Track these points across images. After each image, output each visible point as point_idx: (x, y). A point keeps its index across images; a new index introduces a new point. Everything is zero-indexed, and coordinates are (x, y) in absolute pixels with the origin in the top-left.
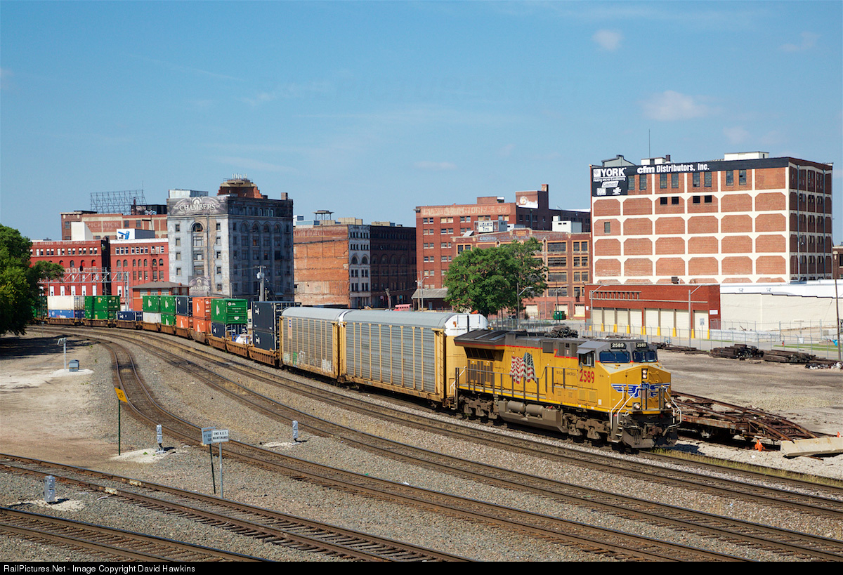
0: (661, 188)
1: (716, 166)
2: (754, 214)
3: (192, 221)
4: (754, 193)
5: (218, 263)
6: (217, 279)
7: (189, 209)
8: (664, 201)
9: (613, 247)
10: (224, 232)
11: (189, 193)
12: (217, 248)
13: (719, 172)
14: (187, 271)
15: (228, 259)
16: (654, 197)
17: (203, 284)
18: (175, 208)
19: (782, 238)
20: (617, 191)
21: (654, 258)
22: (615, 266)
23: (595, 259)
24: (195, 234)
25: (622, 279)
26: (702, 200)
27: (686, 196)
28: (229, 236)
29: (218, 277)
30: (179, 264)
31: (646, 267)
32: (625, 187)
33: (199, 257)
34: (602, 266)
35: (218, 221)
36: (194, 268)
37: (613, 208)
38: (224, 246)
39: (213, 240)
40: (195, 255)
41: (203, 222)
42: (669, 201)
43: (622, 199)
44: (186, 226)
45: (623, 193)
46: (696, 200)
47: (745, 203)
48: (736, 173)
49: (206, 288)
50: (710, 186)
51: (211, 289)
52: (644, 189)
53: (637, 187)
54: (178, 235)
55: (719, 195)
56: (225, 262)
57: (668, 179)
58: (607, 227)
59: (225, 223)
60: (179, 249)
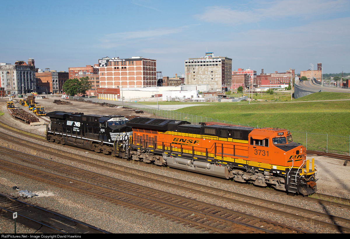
0: (115, 65)
1: (126, 60)
2: (135, 71)
3: (6, 71)
4: (135, 66)
5: (14, 82)
6: (14, 86)
7: (5, 68)
8: (115, 68)
9: (104, 79)
10: (15, 74)
11: (5, 64)
12: (13, 78)
13: (127, 62)
14: (6, 84)
15: (16, 81)
16: (113, 67)
17: (10, 87)
18: (2, 68)
19: (141, 77)
20: (105, 65)
21: (113, 81)
22: (104, 84)
23: (100, 82)
24: (7, 74)
25: (106, 87)
26: (124, 68)
27: (120, 67)
28: (16, 75)
29: (14, 85)
30: (3, 82)
31: (111, 84)
32: (106, 65)
33: (9, 80)
34: (102, 83)
35: (13, 71)
36: (8, 83)
37: (104, 70)
38: (15, 78)
39: (12, 76)
40: (8, 80)
41: (9, 71)
42: (117, 68)
43: (106, 67)
44: (5, 72)
45: (106, 66)
46: (122, 68)
47: (133, 69)
48: (131, 62)
49: (11, 88)
50: (125, 65)
51: (12, 89)
52: (111, 65)
53: (109, 65)
54: (3, 74)
55: (127, 67)
56: (15, 82)
57: (116, 63)
58: (103, 74)
59: (15, 72)
60: (3, 78)
